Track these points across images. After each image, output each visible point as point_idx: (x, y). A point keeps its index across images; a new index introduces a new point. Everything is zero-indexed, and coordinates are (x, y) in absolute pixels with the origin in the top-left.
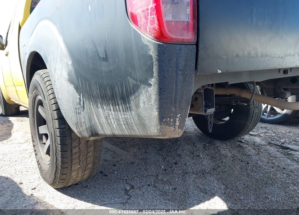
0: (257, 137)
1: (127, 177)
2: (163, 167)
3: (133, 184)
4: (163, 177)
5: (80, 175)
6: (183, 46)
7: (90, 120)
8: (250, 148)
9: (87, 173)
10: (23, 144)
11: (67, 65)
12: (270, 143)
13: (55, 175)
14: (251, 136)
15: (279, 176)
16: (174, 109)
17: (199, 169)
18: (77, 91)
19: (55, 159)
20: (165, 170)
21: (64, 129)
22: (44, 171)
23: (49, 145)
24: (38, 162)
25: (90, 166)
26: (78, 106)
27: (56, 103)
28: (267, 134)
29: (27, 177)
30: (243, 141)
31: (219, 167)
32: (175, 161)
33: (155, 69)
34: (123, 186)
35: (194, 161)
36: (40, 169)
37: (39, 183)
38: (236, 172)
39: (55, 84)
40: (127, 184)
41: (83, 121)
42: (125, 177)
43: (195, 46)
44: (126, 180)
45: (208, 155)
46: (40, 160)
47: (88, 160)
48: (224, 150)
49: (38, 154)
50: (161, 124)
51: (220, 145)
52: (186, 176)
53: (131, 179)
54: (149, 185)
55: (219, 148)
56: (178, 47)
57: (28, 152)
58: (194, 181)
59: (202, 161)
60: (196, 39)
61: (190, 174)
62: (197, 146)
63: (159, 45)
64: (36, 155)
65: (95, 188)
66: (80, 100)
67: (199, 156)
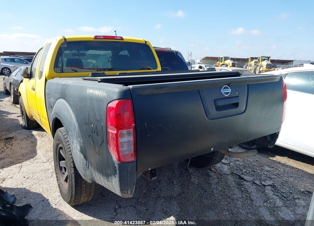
0: (227, 165)
1: (118, 198)
2: (144, 191)
3: (121, 204)
4: (142, 199)
5: (86, 199)
6: (130, 163)
7: (92, 175)
8: (215, 177)
9: (91, 198)
10: (45, 163)
11: (80, 142)
12: (232, 173)
13: (71, 199)
14: (222, 164)
15: (222, 203)
16: (126, 187)
17: (169, 194)
18: (85, 159)
19: (71, 190)
20: (145, 194)
21: (77, 174)
22: (63, 194)
23: (67, 175)
24: (59, 185)
25: (92, 194)
26: (85, 167)
27: (73, 162)
28: (237, 163)
29: (51, 194)
30: (213, 170)
31: (184, 193)
32: (154, 186)
33: (118, 172)
34: (114, 206)
35: (168, 187)
36: (61, 191)
37: (59, 200)
38: (194, 198)
39: (73, 151)
40: (117, 204)
41: (88, 175)
42: (116, 198)
43: (135, 162)
44: (117, 201)
45: (180, 182)
46: (60, 185)
47: (91, 191)
48: (195, 178)
49: (59, 179)
50: (121, 193)
51: (193, 173)
52: (158, 200)
53: (121, 200)
54: (131, 206)
55: (191, 175)
56: (127, 164)
57: (50, 171)
58: (162, 204)
59: (174, 187)
60: (136, 160)
61: (162, 198)
62: (176, 173)
63: (119, 163)
64: (58, 180)
65: (96, 206)
66: (86, 163)
67: (173, 182)
